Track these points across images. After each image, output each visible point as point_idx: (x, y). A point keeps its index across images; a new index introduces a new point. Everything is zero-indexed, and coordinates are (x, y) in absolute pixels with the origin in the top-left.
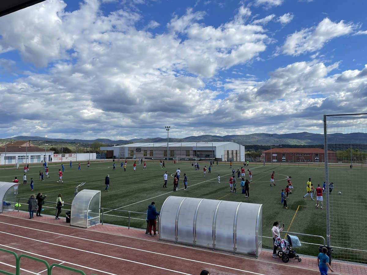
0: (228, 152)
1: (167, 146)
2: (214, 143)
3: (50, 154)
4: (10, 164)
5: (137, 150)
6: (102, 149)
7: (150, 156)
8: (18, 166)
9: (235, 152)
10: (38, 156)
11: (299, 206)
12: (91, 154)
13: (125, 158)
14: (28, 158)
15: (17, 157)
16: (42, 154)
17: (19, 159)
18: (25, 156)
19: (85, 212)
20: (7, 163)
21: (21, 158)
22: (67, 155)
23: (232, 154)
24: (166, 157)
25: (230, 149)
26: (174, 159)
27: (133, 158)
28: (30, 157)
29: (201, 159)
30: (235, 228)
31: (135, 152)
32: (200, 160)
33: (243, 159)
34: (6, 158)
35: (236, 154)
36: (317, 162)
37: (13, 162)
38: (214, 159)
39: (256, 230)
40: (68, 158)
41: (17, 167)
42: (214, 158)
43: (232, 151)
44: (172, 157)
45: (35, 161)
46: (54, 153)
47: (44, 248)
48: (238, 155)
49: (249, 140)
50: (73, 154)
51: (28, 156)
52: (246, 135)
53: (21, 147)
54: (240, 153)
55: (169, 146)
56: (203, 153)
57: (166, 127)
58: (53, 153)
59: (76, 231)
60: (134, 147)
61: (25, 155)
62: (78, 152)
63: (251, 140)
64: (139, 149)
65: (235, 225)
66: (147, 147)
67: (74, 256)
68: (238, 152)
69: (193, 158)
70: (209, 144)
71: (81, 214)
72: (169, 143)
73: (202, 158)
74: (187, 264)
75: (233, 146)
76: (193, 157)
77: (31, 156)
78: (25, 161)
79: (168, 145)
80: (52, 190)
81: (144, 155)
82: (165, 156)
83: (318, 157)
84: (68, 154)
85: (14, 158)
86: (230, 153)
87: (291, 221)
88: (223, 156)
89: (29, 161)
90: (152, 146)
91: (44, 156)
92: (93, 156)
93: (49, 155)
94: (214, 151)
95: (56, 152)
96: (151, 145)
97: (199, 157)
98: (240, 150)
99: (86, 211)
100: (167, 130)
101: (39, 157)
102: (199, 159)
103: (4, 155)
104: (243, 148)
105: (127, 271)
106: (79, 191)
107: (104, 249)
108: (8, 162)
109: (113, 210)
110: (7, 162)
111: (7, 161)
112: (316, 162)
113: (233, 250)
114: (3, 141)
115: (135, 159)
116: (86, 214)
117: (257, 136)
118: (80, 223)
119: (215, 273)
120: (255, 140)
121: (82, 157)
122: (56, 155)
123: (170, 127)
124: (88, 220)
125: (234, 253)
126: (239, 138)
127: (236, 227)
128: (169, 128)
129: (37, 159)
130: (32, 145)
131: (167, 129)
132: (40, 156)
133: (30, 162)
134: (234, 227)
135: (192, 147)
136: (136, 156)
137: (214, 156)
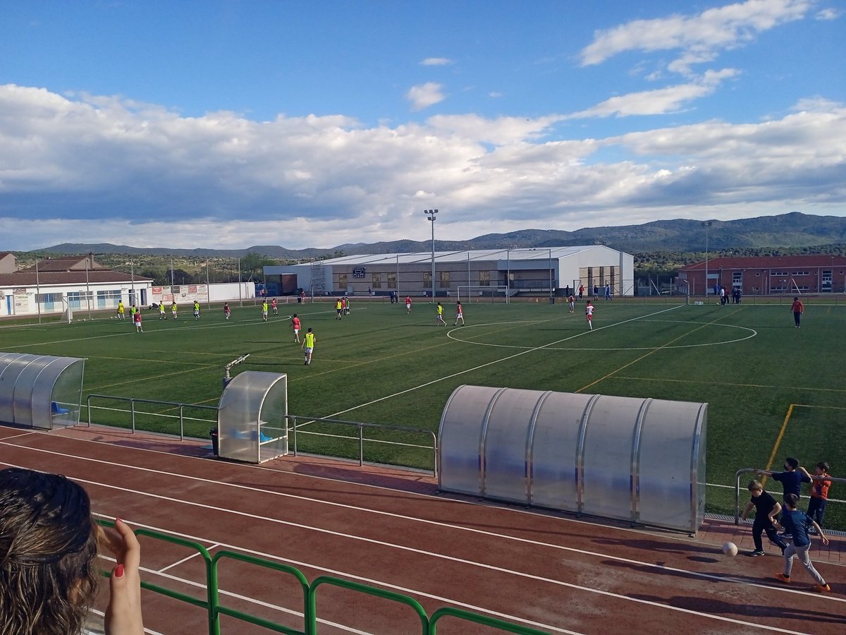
0: (590, 271)
1: (431, 261)
2: (553, 249)
3: (144, 286)
4: (50, 312)
5: (354, 273)
6: (267, 271)
7: (389, 287)
8: (70, 317)
9: (607, 273)
10: (115, 292)
11: (791, 406)
12: (243, 285)
13: (327, 294)
14: (91, 298)
15: (65, 294)
16: (124, 286)
17: (71, 299)
18: (83, 294)
19: (252, 426)
20: (43, 311)
21: (75, 297)
22: (184, 289)
23: (601, 276)
24: (429, 289)
25: (595, 264)
26: (448, 293)
27: (346, 293)
28: (95, 294)
29: (519, 292)
30: (635, 464)
31: (350, 276)
32: (516, 295)
33: (629, 290)
34: (39, 298)
35: (612, 275)
36: (829, 291)
37: (58, 308)
38: (552, 292)
39: (692, 468)
40: (187, 296)
41: (67, 319)
42: (554, 290)
43: (602, 269)
44: (443, 289)
45: (110, 304)
46: (153, 284)
47: (166, 511)
48: (617, 278)
49: (642, 239)
50: (198, 287)
51: (91, 293)
52: (635, 227)
53: (71, 270)
54: (621, 275)
55: (436, 260)
56: (524, 277)
57: (426, 212)
58: (150, 285)
59: (234, 471)
60: (349, 266)
61: (84, 289)
62: (212, 282)
63: (648, 239)
64: (359, 271)
65: (635, 456)
66: (381, 265)
67: (239, 530)
68: (616, 272)
69: (499, 290)
70: (542, 254)
71: (241, 431)
72: (435, 253)
73: (521, 290)
74: (518, 550)
75: (601, 257)
76: (499, 288)
77: (99, 293)
78: (83, 306)
79: (433, 258)
80: (161, 374)
81: (374, 286)
82: (426, 286)
83: (830, 279)
84: (187, 286)
85: (58, 297)
86: (596, 274)
87: (774, 444)
88: (577, 284)
89: (95, 305)
90: (394, 261)
91: (130, 291)
92: (247, 289)
93: (142, 290)
94: (553, 270)
95: (159, 280)
96: (391, 259)
97: (515, 286)
98: (621, 267)
99: (255, 423)
100: (429, 219)
101: (117, 294)
102: (515, 291)
103: (35, 291)
104: (629, 261)
105: (373, 565)
106: (233, 375)
107: (309, 514)
108: (46, 308)
109: (317, 420)
110: (43, 309)
111: (42, 304)
112: (824, 291)
113: (629, 516)
114: (24, 256)
115: (352, 295)
116: (254, 429)
117: (665, 227)
118: (241, 451)
119: (591, 572)
120: (658, 238)
121: (222, 293)
122: (157, 288)
123: (436, 211)
124: (260, 444)
125: (633, 525)
126: (616, 234)
127: (638, 461)
128: (435, 215)
129: (112, 300)
130: (96, 265)
131: (430, 215)
132: (119, 292)
133: (96, 308)
134: (632, 461)
135: (496, 261)
136: (353, 288)
137: (556, 283)
